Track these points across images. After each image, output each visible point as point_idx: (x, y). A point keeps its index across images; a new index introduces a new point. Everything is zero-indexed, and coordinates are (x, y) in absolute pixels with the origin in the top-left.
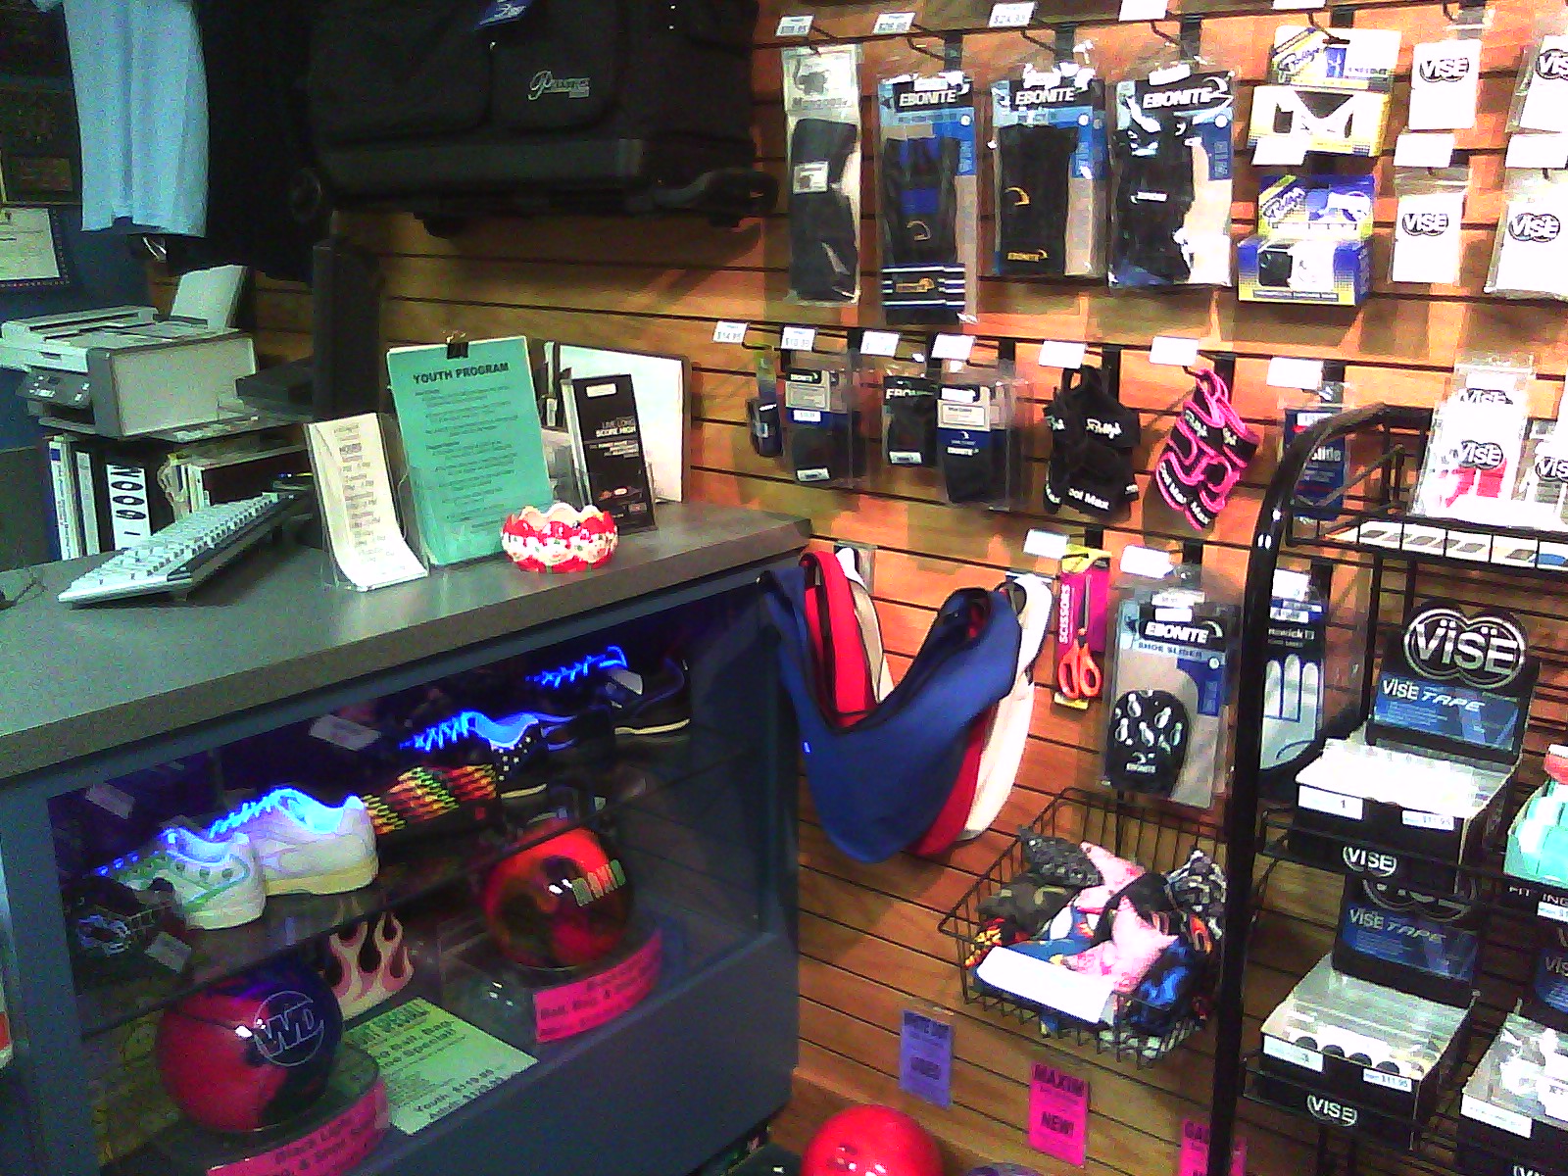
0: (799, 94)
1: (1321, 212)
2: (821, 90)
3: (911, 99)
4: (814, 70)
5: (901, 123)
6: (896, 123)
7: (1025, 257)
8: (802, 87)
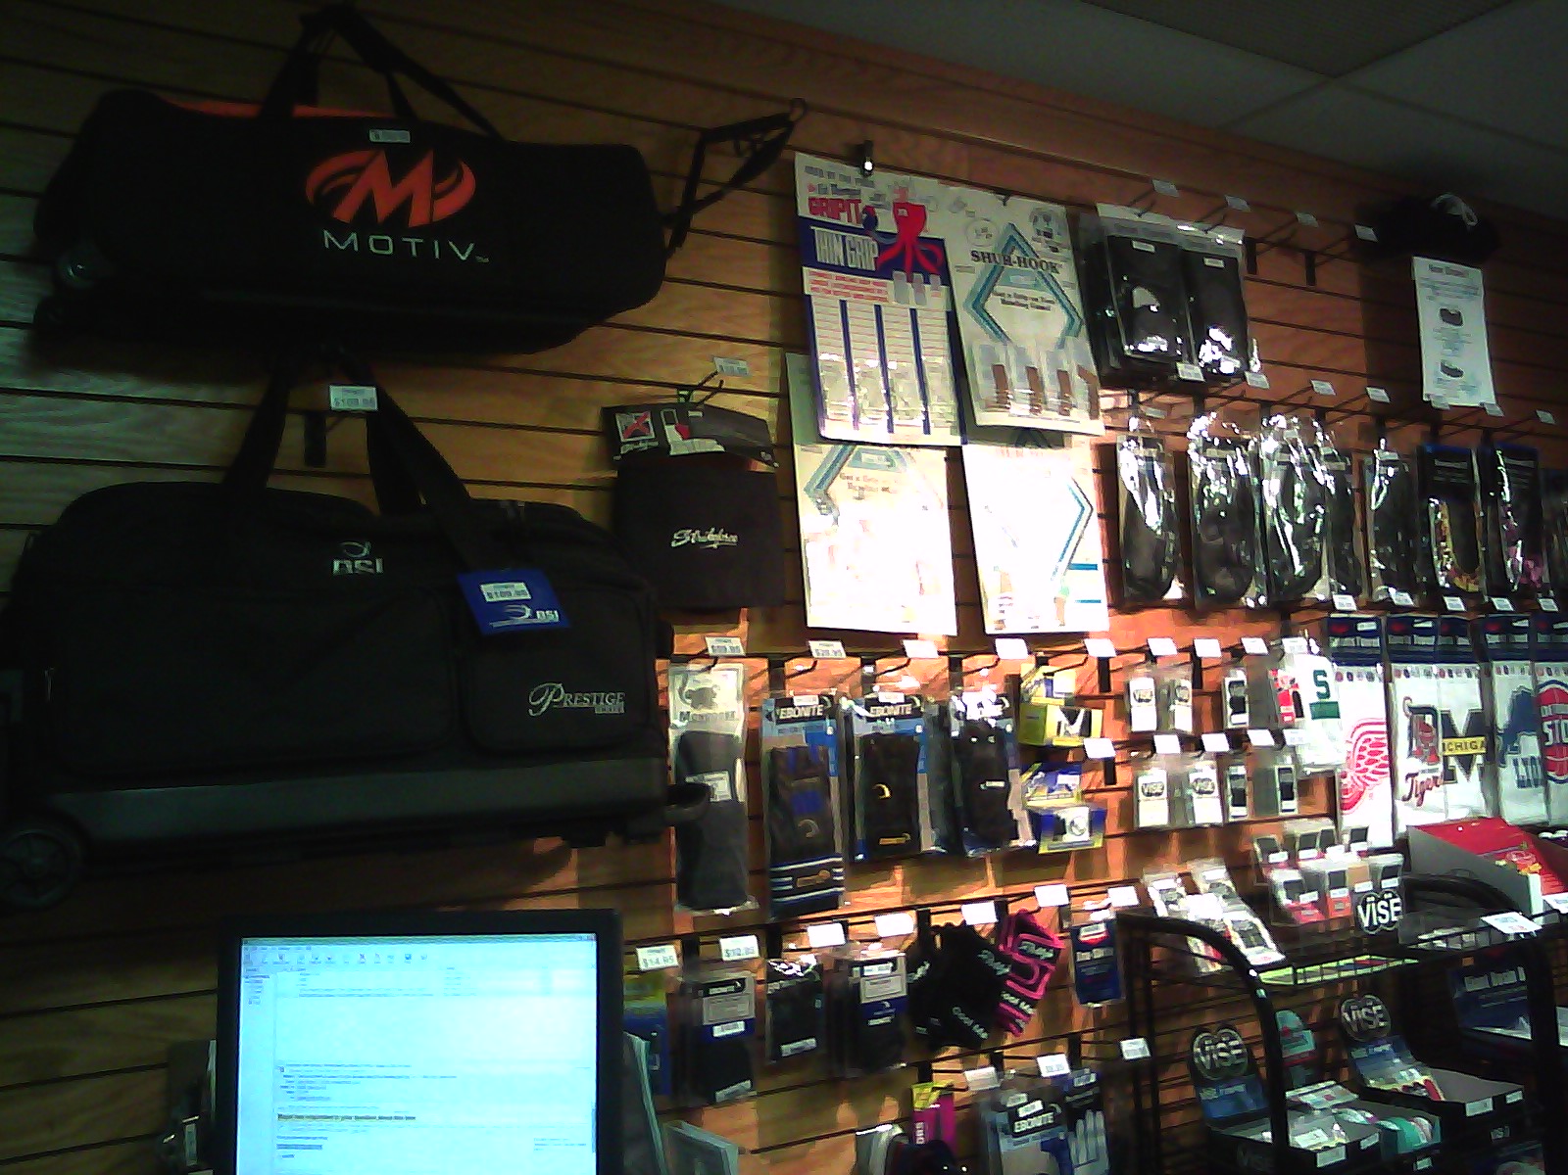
0: (686, 708)
1: (1054, 788)
2: (710, 705)
3: (790, 713)
4: (701, 686)
5: (781, 735)
6: (776, 734)
7: (893, 841)
8: (689, 701)
